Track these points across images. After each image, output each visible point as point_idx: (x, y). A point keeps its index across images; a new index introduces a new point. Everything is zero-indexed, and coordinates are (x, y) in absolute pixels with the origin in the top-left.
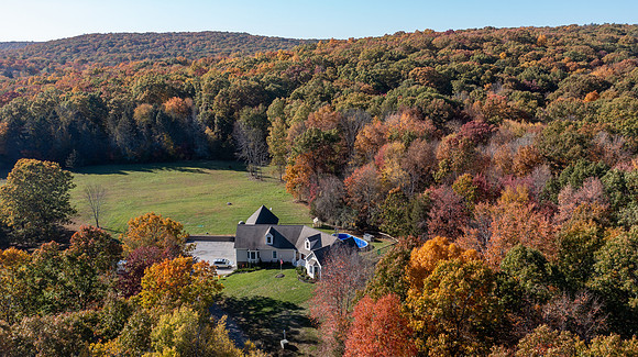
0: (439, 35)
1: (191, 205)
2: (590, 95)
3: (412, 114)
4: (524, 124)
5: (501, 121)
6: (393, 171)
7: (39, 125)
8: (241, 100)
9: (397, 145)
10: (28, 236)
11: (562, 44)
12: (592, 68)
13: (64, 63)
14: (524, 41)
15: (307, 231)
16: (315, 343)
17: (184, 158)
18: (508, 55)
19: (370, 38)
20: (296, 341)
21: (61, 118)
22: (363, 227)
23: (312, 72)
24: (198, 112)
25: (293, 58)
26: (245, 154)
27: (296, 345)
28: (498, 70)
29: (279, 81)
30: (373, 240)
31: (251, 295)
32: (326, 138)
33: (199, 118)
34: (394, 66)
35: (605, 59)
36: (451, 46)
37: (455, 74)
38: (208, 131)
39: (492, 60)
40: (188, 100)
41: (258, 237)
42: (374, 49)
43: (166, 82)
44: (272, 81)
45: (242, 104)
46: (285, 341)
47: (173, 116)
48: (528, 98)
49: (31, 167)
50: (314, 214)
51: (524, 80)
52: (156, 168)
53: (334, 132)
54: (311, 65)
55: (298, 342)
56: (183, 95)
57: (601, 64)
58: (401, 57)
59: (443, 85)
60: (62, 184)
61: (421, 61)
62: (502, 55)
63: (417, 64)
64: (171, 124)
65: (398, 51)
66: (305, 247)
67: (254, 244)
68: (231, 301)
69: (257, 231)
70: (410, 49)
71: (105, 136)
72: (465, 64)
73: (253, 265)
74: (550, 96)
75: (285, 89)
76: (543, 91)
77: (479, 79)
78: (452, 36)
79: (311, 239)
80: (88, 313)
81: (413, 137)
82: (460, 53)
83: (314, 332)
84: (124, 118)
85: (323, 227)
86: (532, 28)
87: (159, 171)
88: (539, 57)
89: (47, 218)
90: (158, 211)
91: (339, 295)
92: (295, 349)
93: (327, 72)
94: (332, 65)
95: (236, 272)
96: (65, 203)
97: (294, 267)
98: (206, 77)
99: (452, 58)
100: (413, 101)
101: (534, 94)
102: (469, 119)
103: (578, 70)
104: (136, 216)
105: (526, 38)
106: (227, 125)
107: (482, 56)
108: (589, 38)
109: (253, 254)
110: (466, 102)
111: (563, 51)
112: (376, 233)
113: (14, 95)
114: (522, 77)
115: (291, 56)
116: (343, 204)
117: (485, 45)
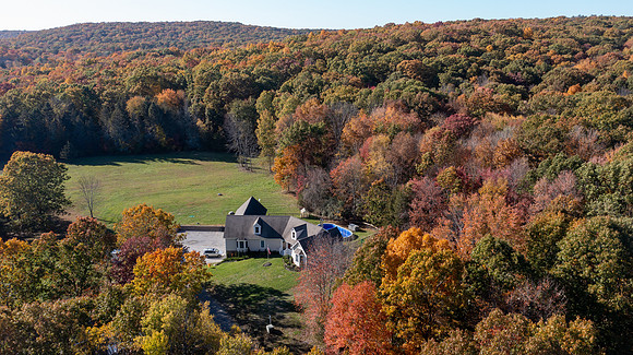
0: (429, 27)
1: (183, 195)
2: (572, 88)
3: (397, 107)
4: (506, 118)
5: (484, 114)
6: (378, 163)
7: (33, 117)
8: (232, 93)
9: (382, 138)
10: (25, 226)
11: (548, 37)
12: (576, 61)
13: (57, 52)
14: (510, 33)
15: (295, 221)
16: (299, 327)
17: (176, 150)
18: (495, 48)
19: (360, 30)
20: (281, 325)
21: (55, 110)
22: (348, 218)
23: (302, 64)
24: (190, 104)
25: (284, 50)
26: (235, 145)
27: (281, 329)
28: (484, 63)
29: (269, 74)
30: (357, 230)
31: (238, 282)
32: (313, 130)
33: (191, 110)
34: (383, 59)
35: (589, 52)
36: (439, 38)
37: (442, 67)
38: (199, 122)
39: (478, 53)
40: (180, 92)
41: (246, 227)
42: (363, 41)
43: (159, 74)
44: (263, 74)
45: (232, 97)
46: (271, 326)
47: (166, 108)
48: (513, 92)
49: (26, 160)
50: (302, 204)
51: (509, 73)
52: (148, 159)
53: (321, 125)
54: (301, 57)
55: (283, 326)
56: (175, 87)
57: (585, 57)
58: (389, 50)
59: (429, 77)
60: (57, 176)
61: (408, 54)
62: (489, 47)
63: (405, 57)
64: (163, 116)
65: (387, 43)
66: (291, 237)
67: (243, 234)
68: (219, 288)
69: (246, 221)
70: (399, 42)
71: (98, 128)
72: (451, 57)
73: (241, 254)
74: (534, 88)
75: (274, 82)
76: (527, 84)
77: (465, 71)
78: (441, 28)
79: (297, 229)
80: (85, 299)
81: (398, 130)
82: (448, 46)
83: (298, 317)
84: (117, 111)
85: (310, 218)
86: (521, 21)
87: (151, 162)
88: (525, 50)
89: (43, 209)
90: (150, 202)
91: (322, 282)
92: (280, 333)
93: (317, 64)
94: (322, 57)
95: (225, 261)
96: (60, 194)
97: (281, 256)
98: (198, 68)
99: (439, 50)
100: (399, 94)
101: (519, 87)
102: (453, 112)
103: (562, 63)
104: (129, 206)
105: (513, 30)
106: (218, 117)
107: (469, 49)
108: (575, 30)
109: (242, 243)
110: (450, 95)
111: (549, 44)
112: (361, 224)
113: (8, 87)
114: (507, 70)
115: (282, 48)
116: (328, 195)
117: (472, 37)
